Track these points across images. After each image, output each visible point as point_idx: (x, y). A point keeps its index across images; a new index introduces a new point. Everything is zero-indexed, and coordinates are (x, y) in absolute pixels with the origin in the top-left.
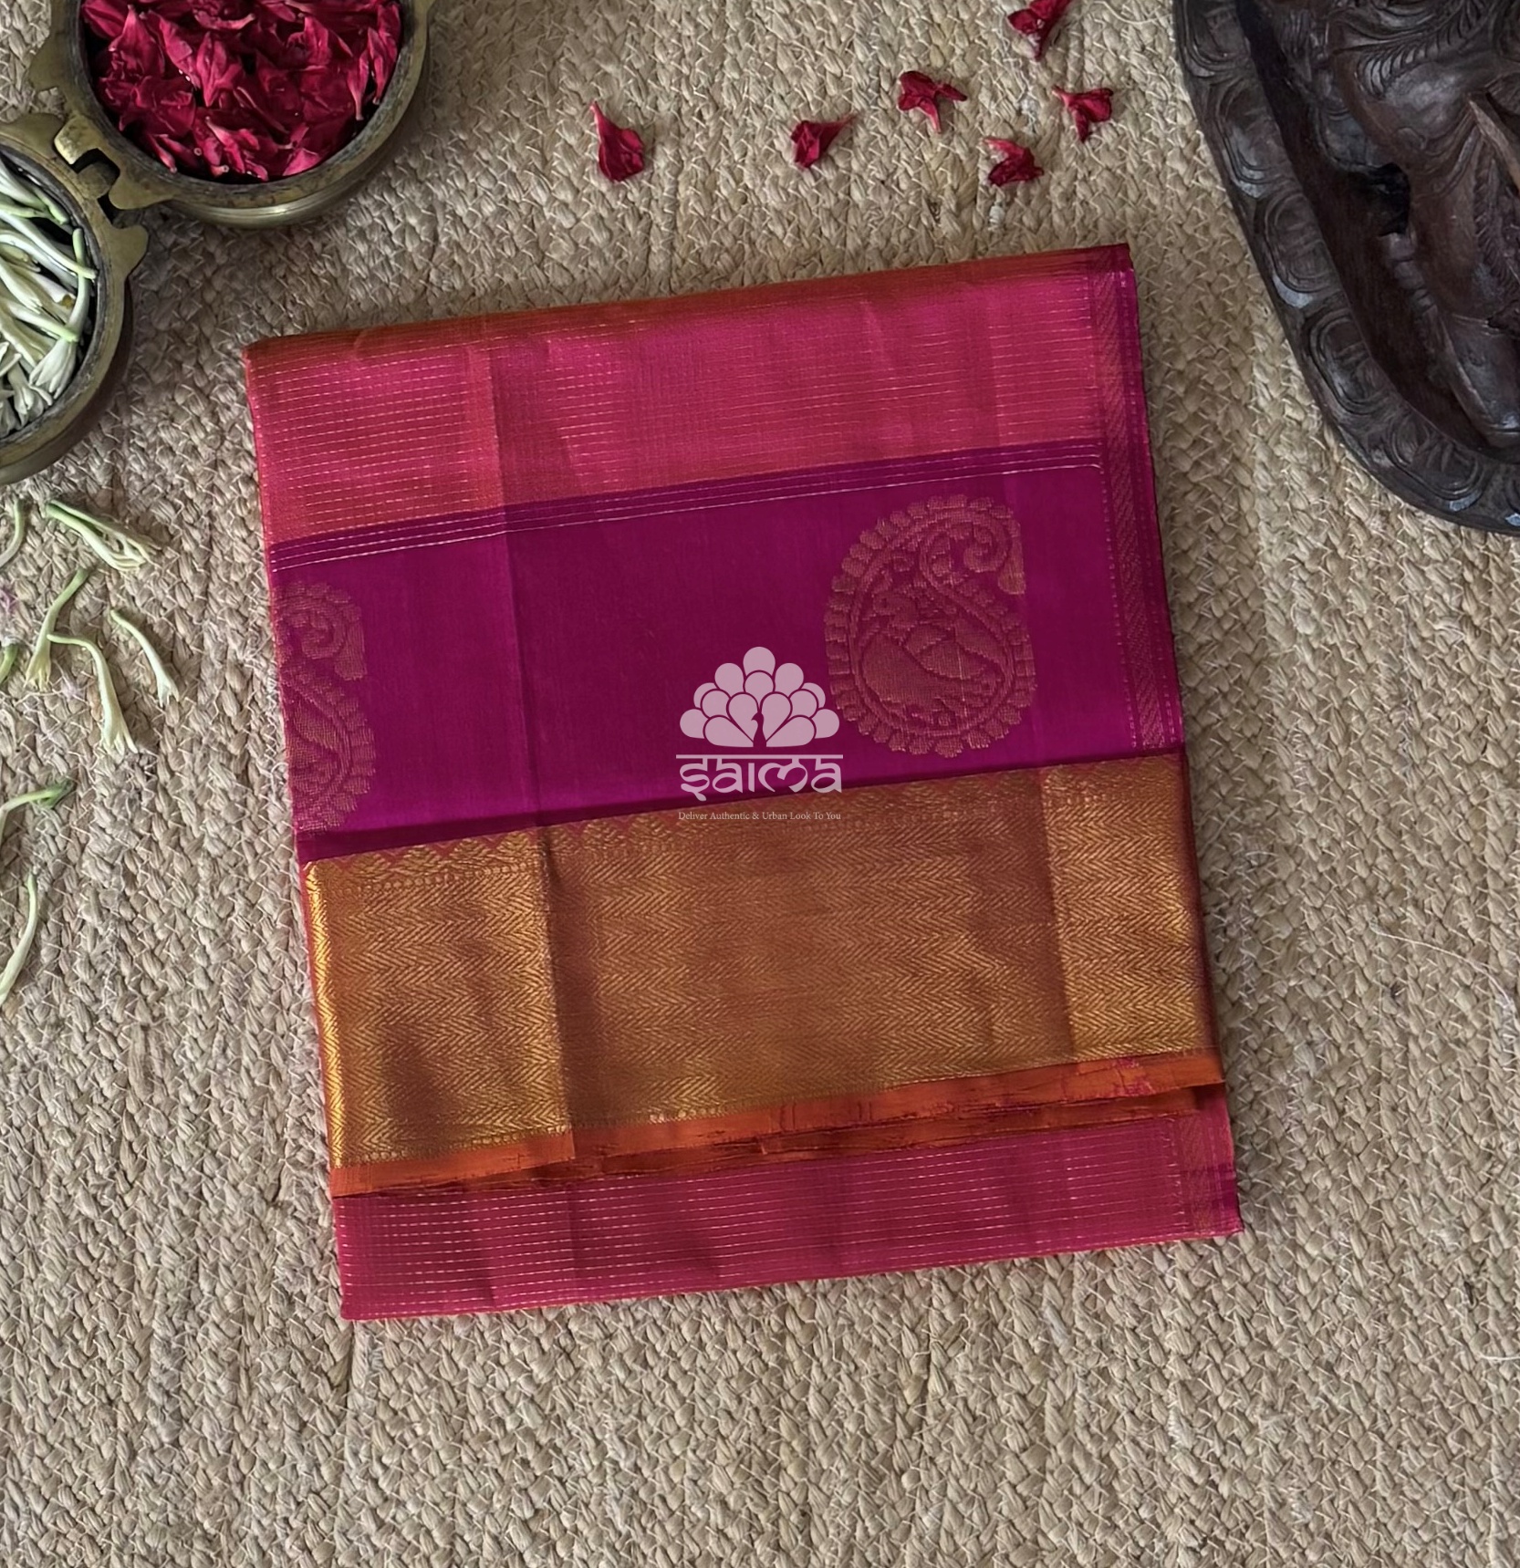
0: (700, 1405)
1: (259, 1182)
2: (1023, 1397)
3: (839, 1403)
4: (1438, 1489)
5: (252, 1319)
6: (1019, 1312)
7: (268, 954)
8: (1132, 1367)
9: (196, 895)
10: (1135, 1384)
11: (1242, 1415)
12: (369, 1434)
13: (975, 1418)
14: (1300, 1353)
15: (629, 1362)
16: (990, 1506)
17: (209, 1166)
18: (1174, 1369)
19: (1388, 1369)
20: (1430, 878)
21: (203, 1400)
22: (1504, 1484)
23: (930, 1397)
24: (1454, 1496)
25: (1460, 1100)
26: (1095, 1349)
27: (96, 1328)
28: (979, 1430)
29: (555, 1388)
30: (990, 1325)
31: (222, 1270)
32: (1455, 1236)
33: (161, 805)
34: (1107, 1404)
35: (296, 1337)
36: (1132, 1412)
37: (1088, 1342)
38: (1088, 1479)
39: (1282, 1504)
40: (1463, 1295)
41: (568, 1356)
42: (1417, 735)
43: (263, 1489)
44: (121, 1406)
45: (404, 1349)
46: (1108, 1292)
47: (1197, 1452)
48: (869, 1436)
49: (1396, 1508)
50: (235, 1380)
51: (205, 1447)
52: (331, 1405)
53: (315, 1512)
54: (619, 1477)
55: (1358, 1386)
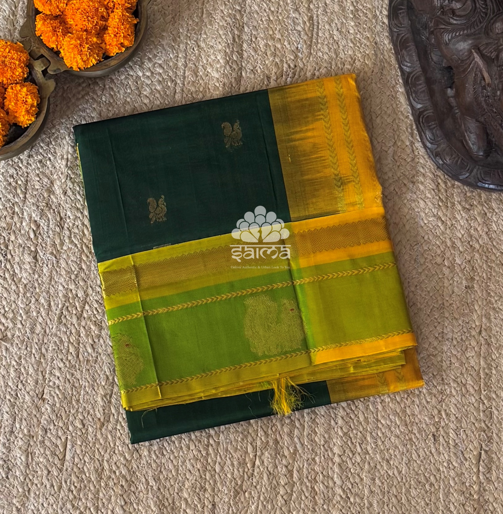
0: (181, 468)
1: (37, 392)
2: (286, 467)
3: (226, 468)
4: (422, 503)
5: (33, 437)
6: (286, 439)
7: (42, 316)
8: (323, 458)
9: (19, 296)
10: (324, 464)
11: (358, 475)
12: (71, 475)
13: (270, 474)
14: (377, 456)
15: (157, 453)
16: (274, 503)
17: (20, 386)
18: (337, 459)
19: (407, 462)
20: (426, 301)
21: (16, 464)
22: (444, 501)
23: (256, 466)
24: (427, 504)
25: (433, 374)
26: (311, 452)
28: (271, 478)
29: (133, 461)
30: (276, 442)
31: (23, 420)
32: (430, 419)
33: (8, 266)
34: (314, 470)
35: (47, 443)
36: (322, 473)
37: (309, 449)
38: (307, 495)
39: (371, 505)
40: (432, 438)
41: (137, 451)
42: (422, 254)
43: (36, 493)
45: (83, 448)
46: (316, 433)
47: (343, 487)
48: (235, 479)
49: (409, 508)
50: (27, 456)
51: (17, 479)
52: (59, 466)
53: (52, 501)
54: (153, 491)
55: (397, 467)
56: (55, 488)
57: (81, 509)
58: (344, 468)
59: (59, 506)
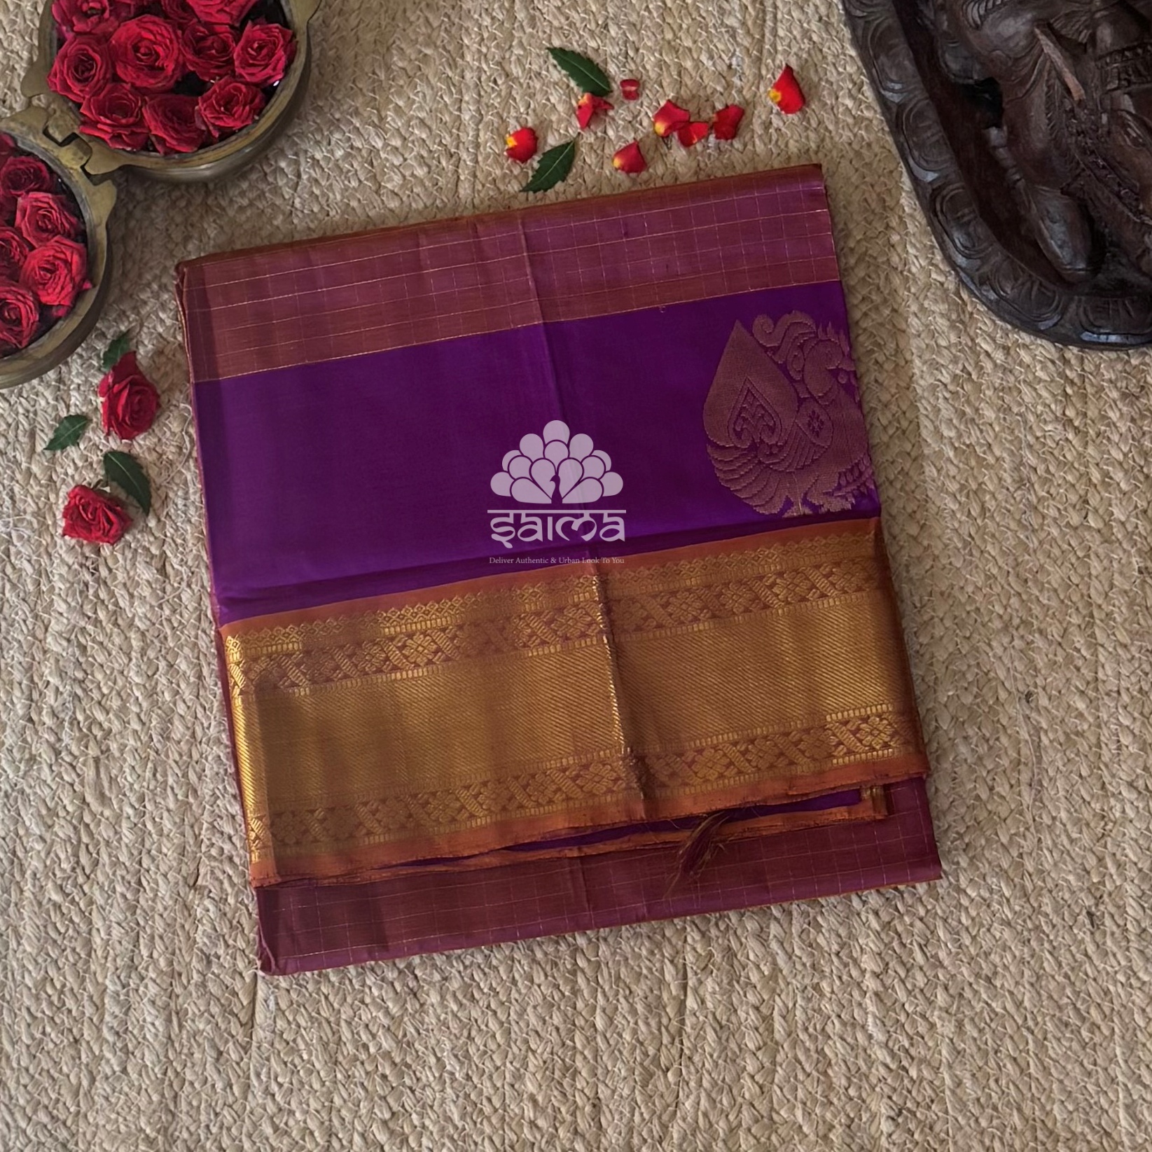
0: (515, 1028)
1: (184, 873)
2: (757, 1009)
3: (618, 1020)
4: (1077, 1070)
5: (180, 975)
6: (753, 945)
7: (184, 701)
8: (837, 982)
9: (131, 659)
10: (840, 995)
12: (268, 1059)
14: (963, 969)
15: (460, 997)
16: (735, 1092)
17: (146, 862)
19: (1033, 981)
20: (1051, 612)
21: (144, 1037)
22: (1126, 1061)
23: (687, 1014)
24: (1089, 1074)
25: (1081, 776)
26: (810, 970)
27: (64, 986)
28: (724, 1036)
29: (406, 1019)
30: (730, 953)
31: (157, 938)
32: (1079, 877)
33: (103, 594)
34: (819, 1011)
35: (213, 988)
36: (839, 1016)
37: (804, 965)
38: (808, 1069)
39: (959, 1084)
40: (1087, 921)
41: (415, 995)
42: (1036, 508)
43: (190, 1104)
44: (84, 1044)
45: (294, 995)
46: (818, 927)
47: (890, 1045)
48: (642, 1044)
49: (1046, 1086)
50: (169, 1021)
51: (147, 1072)
52: (240, 1038)
53: (228, 1120)
54: (455, 1085)
55: (1011, 993)
56: (235, 1088)
57: (294, 1134)
58: (889, 1004)
59: (244, 1130)
